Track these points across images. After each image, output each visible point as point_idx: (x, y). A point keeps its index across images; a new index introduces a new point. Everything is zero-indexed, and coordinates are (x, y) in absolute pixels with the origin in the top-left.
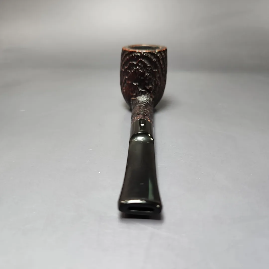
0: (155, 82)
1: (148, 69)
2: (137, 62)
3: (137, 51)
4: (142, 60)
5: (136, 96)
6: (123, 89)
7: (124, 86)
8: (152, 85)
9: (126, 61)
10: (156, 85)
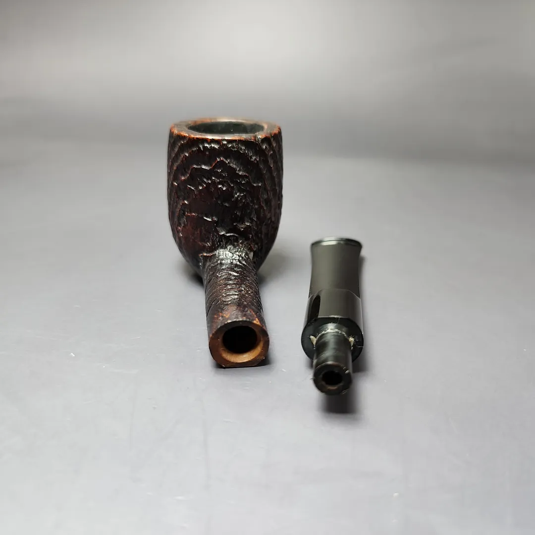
0: (258, 212)
1: (241, 182)
2: (211, 165)
3: (210, 137)
4: (225, 160)
5: (213, 249)
6: (178, 232)
7: (179, 224)
8: (252, 221)
9: (182, 161)
10: (261, 220)
